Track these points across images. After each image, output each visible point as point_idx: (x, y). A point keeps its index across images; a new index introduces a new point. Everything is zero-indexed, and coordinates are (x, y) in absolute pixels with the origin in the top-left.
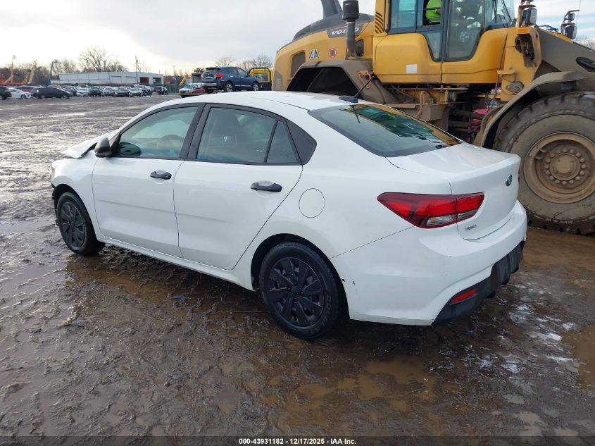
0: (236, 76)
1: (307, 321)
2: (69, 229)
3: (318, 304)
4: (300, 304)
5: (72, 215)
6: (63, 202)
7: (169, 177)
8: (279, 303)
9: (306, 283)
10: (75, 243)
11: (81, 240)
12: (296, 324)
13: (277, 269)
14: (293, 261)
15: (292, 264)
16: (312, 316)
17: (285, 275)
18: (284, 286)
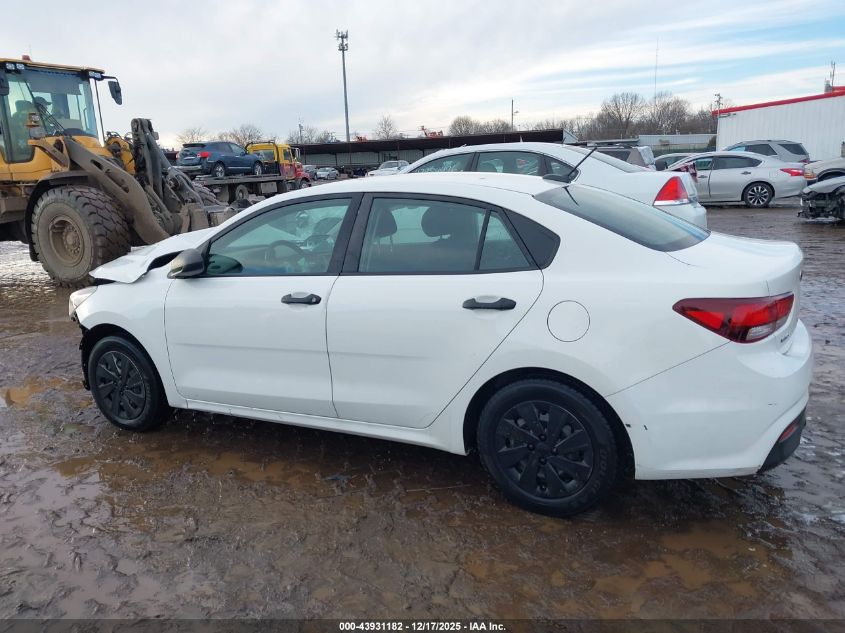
0: (229, 155)
1: (564, 490)
2: (112, 391)
3: (584, 463)
4: (551, 467)
5: (119, 371)
6: (102, 351)
7: (318, 300)
8: (514, 470)
9: (561, 436)
10: (124, 414)
11: (136, 407)
12: (546, 497)
13: (511, 419)
14: (537, 406)
15: (536, 410)
16: (573, 482)
17: (524, 427)
18: (521, 443)
